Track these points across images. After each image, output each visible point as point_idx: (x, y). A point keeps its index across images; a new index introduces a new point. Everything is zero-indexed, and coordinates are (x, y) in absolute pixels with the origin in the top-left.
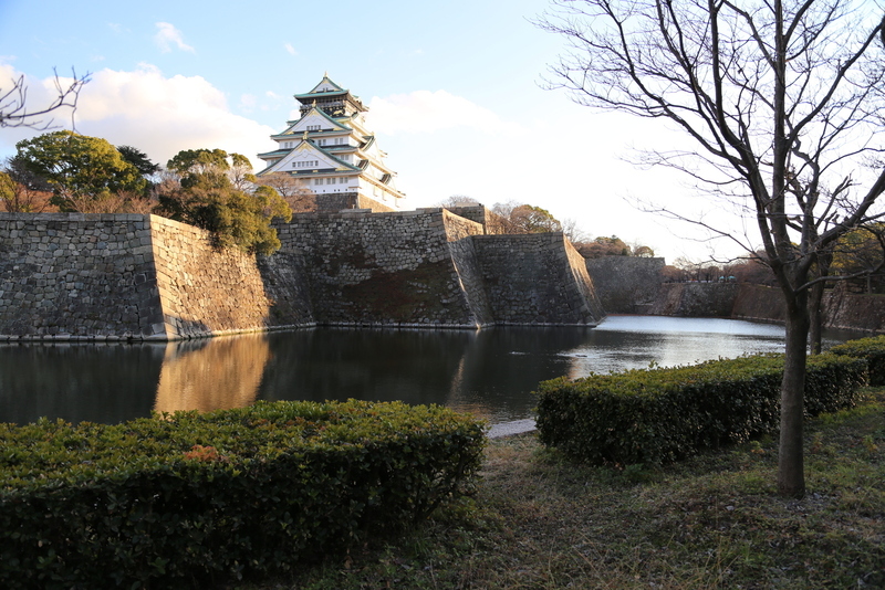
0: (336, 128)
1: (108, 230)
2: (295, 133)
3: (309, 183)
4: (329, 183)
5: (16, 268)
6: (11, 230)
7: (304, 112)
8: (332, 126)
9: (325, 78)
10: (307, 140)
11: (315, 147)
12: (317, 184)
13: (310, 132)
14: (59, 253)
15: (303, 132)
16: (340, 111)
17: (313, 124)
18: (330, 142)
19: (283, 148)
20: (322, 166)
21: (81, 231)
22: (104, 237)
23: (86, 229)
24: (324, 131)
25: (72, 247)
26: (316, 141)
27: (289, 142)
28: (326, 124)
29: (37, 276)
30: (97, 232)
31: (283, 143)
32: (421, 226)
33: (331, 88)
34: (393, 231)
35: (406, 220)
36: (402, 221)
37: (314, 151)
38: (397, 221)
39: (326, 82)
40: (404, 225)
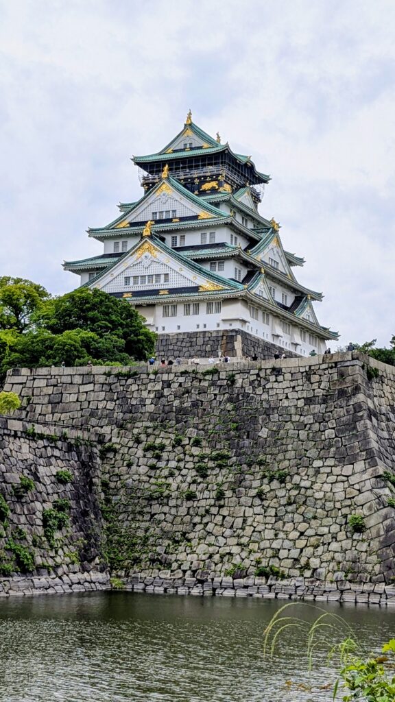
0: (203, 214)
2: (132, 224)
3: (153, 314)
4: (187, 313)
7: (149, 186)
8: (195, 210)
9: (190, 126)
10: (151, 237)
11: (165, 249)
12: (166, 314)
13: (158, 222)
15: (144, 223)
17: (164, 208)
18: (193, 239)
19: (111, 251)
20: (175, 283)
24: (182, 219)
26: (169, 238)
27: (121, 241)
28: (185, 207)
31: (111, 244)
32: (315, 386)
33: (197, 142)
34: (265, 396)
35: (288, 376)
36: (280, 378)
37: (163, 257)
38: (272, 378)
39: (189, 132)
40: (286, 384)
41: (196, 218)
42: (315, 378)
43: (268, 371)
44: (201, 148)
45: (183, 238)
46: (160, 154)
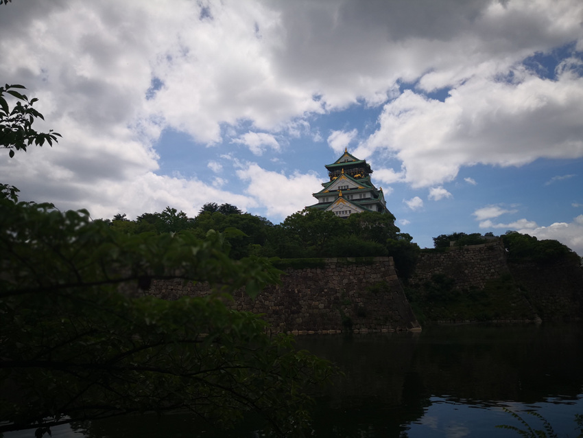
0: (360, 187)
1: (370, 267)
2: (330, 191)
7: (332, 177)
8: (357, 186)
9: (346, 153)
10: (342, 197)
11: (348, 201)
13: (342, 190)
15: (337, 191)
16: (359, 175)
17: (343, 185)
18: (356, 197)
19: (322, 202)
22: (368, 271)
24: (351, 189)
26: (346, 196)
28: (352, 185)
31: (322, 199)
33: (350, 159)
37: (348, 204)
39: (346, 155)
41: (357, 188)
44: (352, 161)
45: (352, 196)
46: (335, 163)
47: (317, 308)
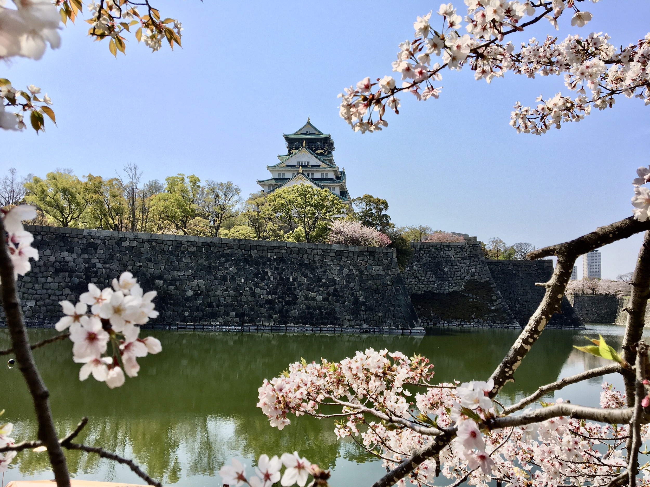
0: (323, 165)
1: (372, 258)
2: (288, 166)
5: (324, 281)
6: (314, 255)
7: (291, 149)
8: (319, 163)
9: (309, 123)
10: (302, 173)
11: (309, 179)
13: (303, 166)
14: (345, 272)
15: (295, 166)
16: (322, 151)
17: (304, 160)
18: (317, 175)
19: (278, 177)
21: (356, 257)
22: (370, 262)
23: (358, 256)
24: (313, 166)
25: (352, 268)
27: (282, 173)
28: (314, 161)
29: (337, 286)
30: (366, 259)
31: (277, 173)
32: (465, 253)
33: (313, 131)
34: (444, 256)
35: (453, 249)
36: (450, 249)
37: (308, 183)
38: (447, 249)
39: (309, 126)
40: (452, 252)
41: (319, 166)
42: (465, 250)
43: (445, 247)
44: (314, 134)
45: (312, 174)
46: (295, 134)
47: (314, 299)
